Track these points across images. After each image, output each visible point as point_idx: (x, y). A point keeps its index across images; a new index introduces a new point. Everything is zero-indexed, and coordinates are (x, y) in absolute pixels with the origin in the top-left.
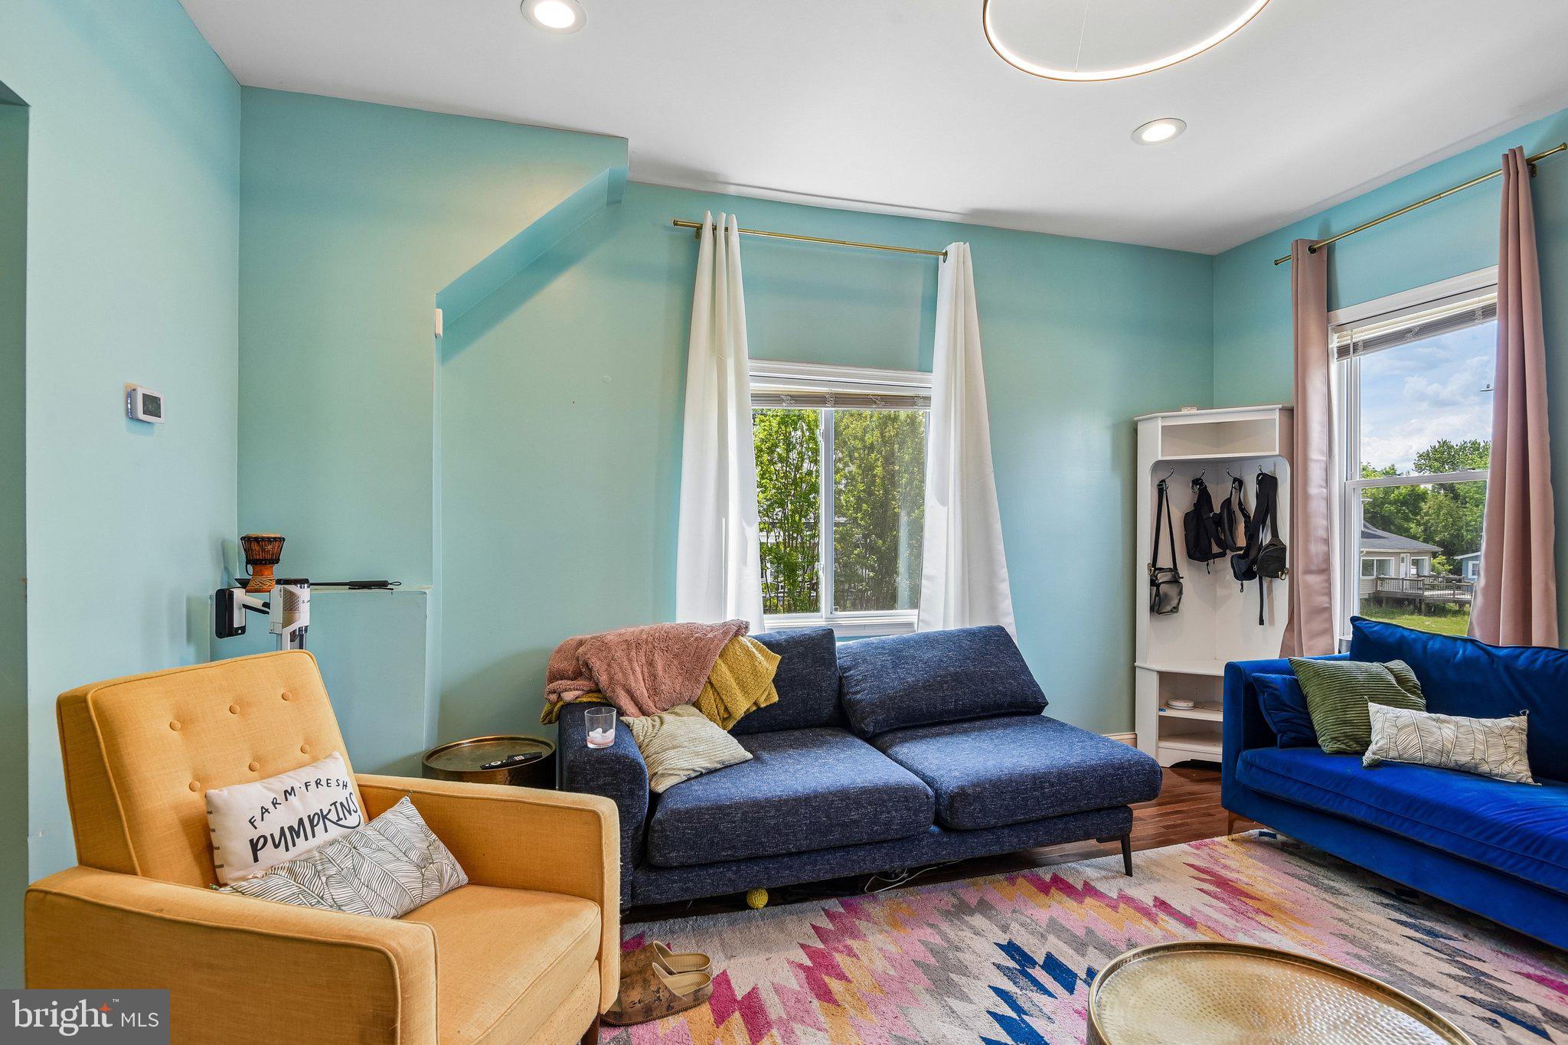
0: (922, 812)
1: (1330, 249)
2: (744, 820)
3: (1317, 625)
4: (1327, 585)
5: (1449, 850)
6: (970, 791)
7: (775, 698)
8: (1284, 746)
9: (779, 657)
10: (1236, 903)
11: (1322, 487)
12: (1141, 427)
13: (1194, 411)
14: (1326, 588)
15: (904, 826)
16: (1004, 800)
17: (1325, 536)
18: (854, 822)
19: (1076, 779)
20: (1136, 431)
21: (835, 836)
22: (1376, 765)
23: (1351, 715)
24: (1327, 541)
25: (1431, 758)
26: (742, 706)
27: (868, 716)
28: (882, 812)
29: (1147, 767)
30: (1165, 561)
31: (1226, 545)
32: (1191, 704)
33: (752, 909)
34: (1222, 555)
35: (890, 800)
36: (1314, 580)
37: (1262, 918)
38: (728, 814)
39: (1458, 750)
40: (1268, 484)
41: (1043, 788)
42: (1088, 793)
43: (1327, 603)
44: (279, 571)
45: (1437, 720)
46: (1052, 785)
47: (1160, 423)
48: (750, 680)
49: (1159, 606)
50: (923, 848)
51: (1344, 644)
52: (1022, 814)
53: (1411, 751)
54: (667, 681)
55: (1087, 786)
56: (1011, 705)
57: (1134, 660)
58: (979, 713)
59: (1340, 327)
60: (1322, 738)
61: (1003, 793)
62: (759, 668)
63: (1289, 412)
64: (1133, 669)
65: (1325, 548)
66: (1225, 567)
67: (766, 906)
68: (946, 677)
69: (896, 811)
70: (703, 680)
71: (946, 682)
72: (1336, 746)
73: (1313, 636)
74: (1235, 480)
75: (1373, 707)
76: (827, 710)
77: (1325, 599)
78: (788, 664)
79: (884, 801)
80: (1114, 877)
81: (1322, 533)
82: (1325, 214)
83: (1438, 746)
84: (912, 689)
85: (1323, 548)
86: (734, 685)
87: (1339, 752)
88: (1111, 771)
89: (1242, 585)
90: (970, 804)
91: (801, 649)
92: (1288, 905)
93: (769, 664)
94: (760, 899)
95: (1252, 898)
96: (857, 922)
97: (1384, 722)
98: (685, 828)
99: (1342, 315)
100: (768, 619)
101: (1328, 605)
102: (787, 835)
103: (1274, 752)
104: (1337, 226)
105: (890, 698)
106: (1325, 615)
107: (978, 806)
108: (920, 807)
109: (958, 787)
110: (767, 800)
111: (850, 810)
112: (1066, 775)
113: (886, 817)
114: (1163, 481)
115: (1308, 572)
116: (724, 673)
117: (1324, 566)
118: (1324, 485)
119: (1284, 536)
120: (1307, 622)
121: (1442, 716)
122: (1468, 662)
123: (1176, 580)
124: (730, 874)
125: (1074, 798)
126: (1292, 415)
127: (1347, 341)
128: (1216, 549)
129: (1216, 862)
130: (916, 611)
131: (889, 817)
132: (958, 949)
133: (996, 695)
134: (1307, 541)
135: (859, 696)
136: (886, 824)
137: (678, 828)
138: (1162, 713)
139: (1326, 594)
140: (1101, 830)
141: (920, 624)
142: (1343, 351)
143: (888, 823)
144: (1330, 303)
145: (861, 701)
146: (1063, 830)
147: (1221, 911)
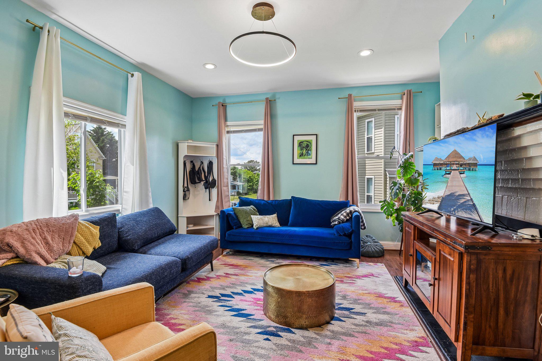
0: (180, 267)
1: (226, 106)
3: (226, 200)
4: (228, 189)
5: (276, 242)
6: (190, 256)
7: (100, 244)
8: (236, 229)
9: (99, 227)
10: (239, 268)
11: (226, 165)
12: (179, 144)
13: (191, 142)
15: (176, 273)
16: (196, 257)
19: (207, 247)
20: (178, 146)
21: (162, 283)
22: (257, 228)
23: (249, 219)
25: (265, 225)
26: (90, 250)
27: (135, 244)
29: (216, 240)
30: (186, 185)
31: (200, 180)
32: (193, 225)
34: (200, 182)
36: (225, 188)
37: (246, 269)
39: (269, 222)
40: (211, 164)
41: (202, 251)
42: (209, 250)
43: (228, 194)
45: (264, 217)
46: (203, 249)
47: (187, 144)
48: (91, 238)
49: (185, 198)
50: (178, 279)
51: (233, 203)
52: (199, 260)
53: (262, 224)
54: (55, 245)
55: (209, 248)
56: (169, 232)
57: (178, 215)
58: (162, 236)
59: (228, 126)
60: (244, 225)
62: (93, 232)
63: (217, 146)
64: (178, 217)
66: (201, 186)
68: (153, 225)
69: (175, 269)
70: (72, 242)
71: (154, 227)
72: (247, 226)
73: (226, 202)
74: (201, 162)
75: (252, 216)
76: (115, 246)
78: (102, 229)
79: (172, 266)
80: (210, 273)
82: (225, 97)
83: (266, 222)
84: (145, 231)
85: (227, 180)
86: (84, 241)
87: (248, 228)
88: (211, 242)
89: (206, 190)
90: (190, 260)
92: (248, 265)
93: (96, 231)
95: (240, 266)
96: (163, 312)
97: (256, 219)
99: (228, 123)
103: (234, 230)
104: (228, 101)
105: (141, 236)
107: (192, 260)
108: (179, 265)
109: (186, 256)
110: (142, 277)
111: (165, 272)
112: (205, 246)
114: (185, 161)
115: (224, 186)
116: (80, 238)
117: (227, 185)
119: (216, 177)
120: (225, 199)
121: (265, 216)
122: (264, 204)
123: (188, 190)
125: (207, 252)
126: (219, 147)
127: (229, 130)
128: (197, 181)
129: (225, 262)
131: (173, 271)
132: (199, 303)
133: (166, 229)
134: (223, 179)
135: (129, 237)
138: (187, 229)
139: (228, 192)
140: (209, 260)
141: (123, 209)
142: (228, 132)
143: (173, 273)
144: (226, 120)
145: (130, 239)
146: (203, 262)
147: (238, 270)
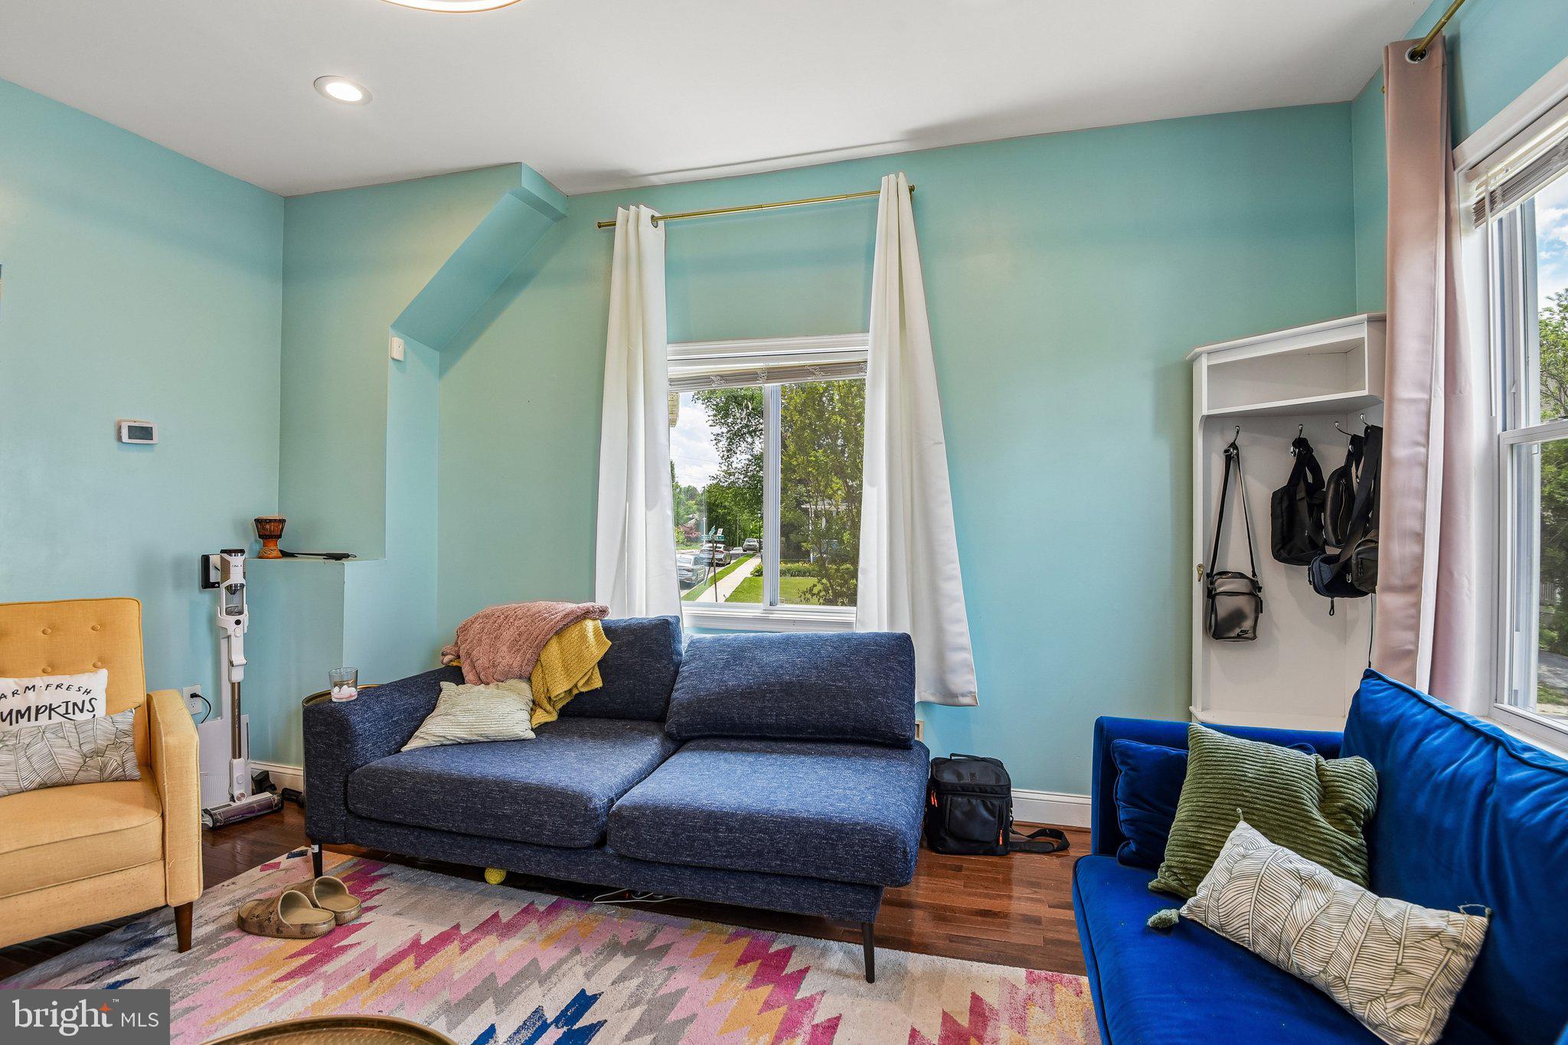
0: (577, 824)
2: (412, 789)
7: (598, 684)
8: (1122, 860)
9: (611, 643)
11: (1418, 444)
12: (1195, 370)
14: (1412, 617)
15: (556, 833)
16: (664, 833)
17: (1417, 527)
18: (505, 816)
19: (765, 831)
20: (1191, 376)
21: (488, 826)
24: (1420, 537)
28: (534, 813)
29: (881, 839)
33: (487, 882)
35: (546, 802)
38: (402, 781)
41: (717, 830)
42: (779, 852)
43: (1411, 643)
44: (281, 544)
46: (730, 830)
47: (1205, 362)
48: (573, 663)
49: (1216, 628)
50: (590, 864)
52: (689, 855)
55: (778, 843)
57: (1190, 703)
58: (811, 733)
60: (1163, 864)
61: (664, 824)
62: (588, 651)
63: (1384, 323)
65: (1416, 549)
67: (502, 884)
68: (774, 685)
69: (549, 816)
70: (533, 658)
71: (771, 692)
75: (1239, 829)
77: (1409, 636)
78: (616, 651)
81: (1413, 524)
84: (730, 693)
85: (1412, 548)
86: (558, 666)
88: (822, 832)
90: (623, 828)
91: (631, 638)
93: (599, 649)
94: (494, 876)
98: (368, 785)
100: (686, 606)
101: (1411, 647)
102: (445, 813)
105: (699, 701)
106: (1406, 665)
107: (631, 833)
108: (576, 816)
110: (439, 776)
111: (505, 804)
112: (754, 822)
113: (538, 820)
114: (1233, 445)
116: (552, 654)
117: (1413, 581)
118: (1421, 439)
123: (1249, 591)
124: (411, 838)
125: (760, 854)
126: (1387, 328)
130: (853, 609)
131: (540, 820)
133: (832, 715)
135: (676, 694)
136: (537, 827)
137: (362, 783)
140: (818, 906)
143: (541, 826)
146: (764, 891)
